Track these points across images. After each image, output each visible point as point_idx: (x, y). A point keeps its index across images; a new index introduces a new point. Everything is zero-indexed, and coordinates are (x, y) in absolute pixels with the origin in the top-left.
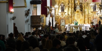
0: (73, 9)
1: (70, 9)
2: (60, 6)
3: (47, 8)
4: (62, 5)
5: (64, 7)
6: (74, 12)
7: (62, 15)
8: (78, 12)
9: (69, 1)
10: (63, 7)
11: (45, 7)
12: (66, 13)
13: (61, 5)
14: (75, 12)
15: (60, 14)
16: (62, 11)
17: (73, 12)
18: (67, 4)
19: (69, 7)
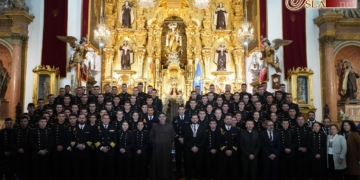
0: (158, 62)
1: (149, 60)
2: (120, 53)
3: (68, 45)
4: (125, 49)
5: (131, 54)
6: (160, 71)
7: (124, 78)
8: (173, 70)
9: (147, 39)
10: (128, 55)
11: (59, 37)
12: (135, 73)
13: (121, 49)
14: (163, 71)
15: (116, 76)
16: (123, 66)
17: (157, 70)
18: (140, 45)
19: (146, 54)
